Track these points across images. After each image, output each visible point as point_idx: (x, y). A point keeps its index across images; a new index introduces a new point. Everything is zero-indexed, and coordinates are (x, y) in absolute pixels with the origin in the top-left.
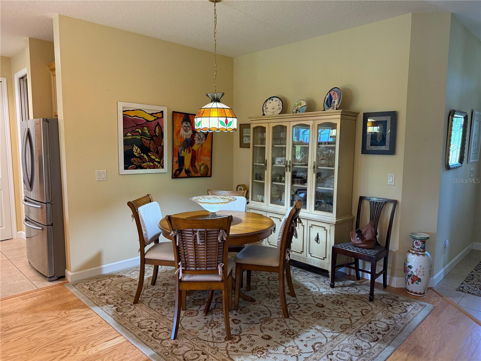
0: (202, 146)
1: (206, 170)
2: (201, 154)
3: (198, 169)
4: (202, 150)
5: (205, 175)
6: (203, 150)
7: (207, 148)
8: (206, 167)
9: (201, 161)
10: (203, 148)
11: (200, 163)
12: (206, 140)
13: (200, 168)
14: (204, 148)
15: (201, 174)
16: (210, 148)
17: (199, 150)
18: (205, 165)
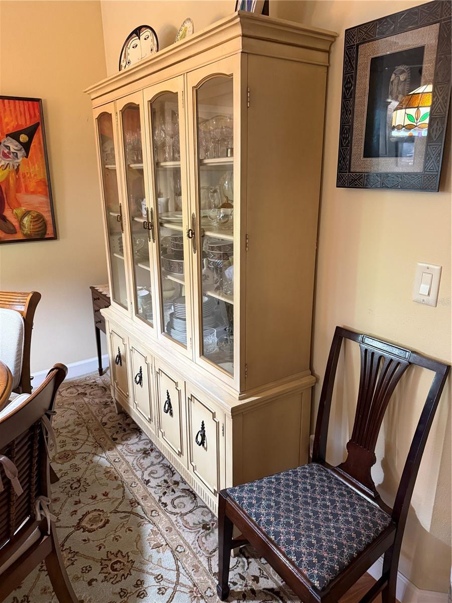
0: (17, 170)
1: (40, 225)
2: (18, 190)
3: (16, 224)
4: (18, 180)
5: (38, 237)
6: (22, 180)
7: (35, 175)
8: (39, 218)
9: (19, 205)
10: (21, 177)
11: (19, 211)
12: (27, 157)
13: (20, 221)
14: (24, 177)
15: (25, 235)
16: (42, 175)
17: (11, 182)
18: (35, 215)
